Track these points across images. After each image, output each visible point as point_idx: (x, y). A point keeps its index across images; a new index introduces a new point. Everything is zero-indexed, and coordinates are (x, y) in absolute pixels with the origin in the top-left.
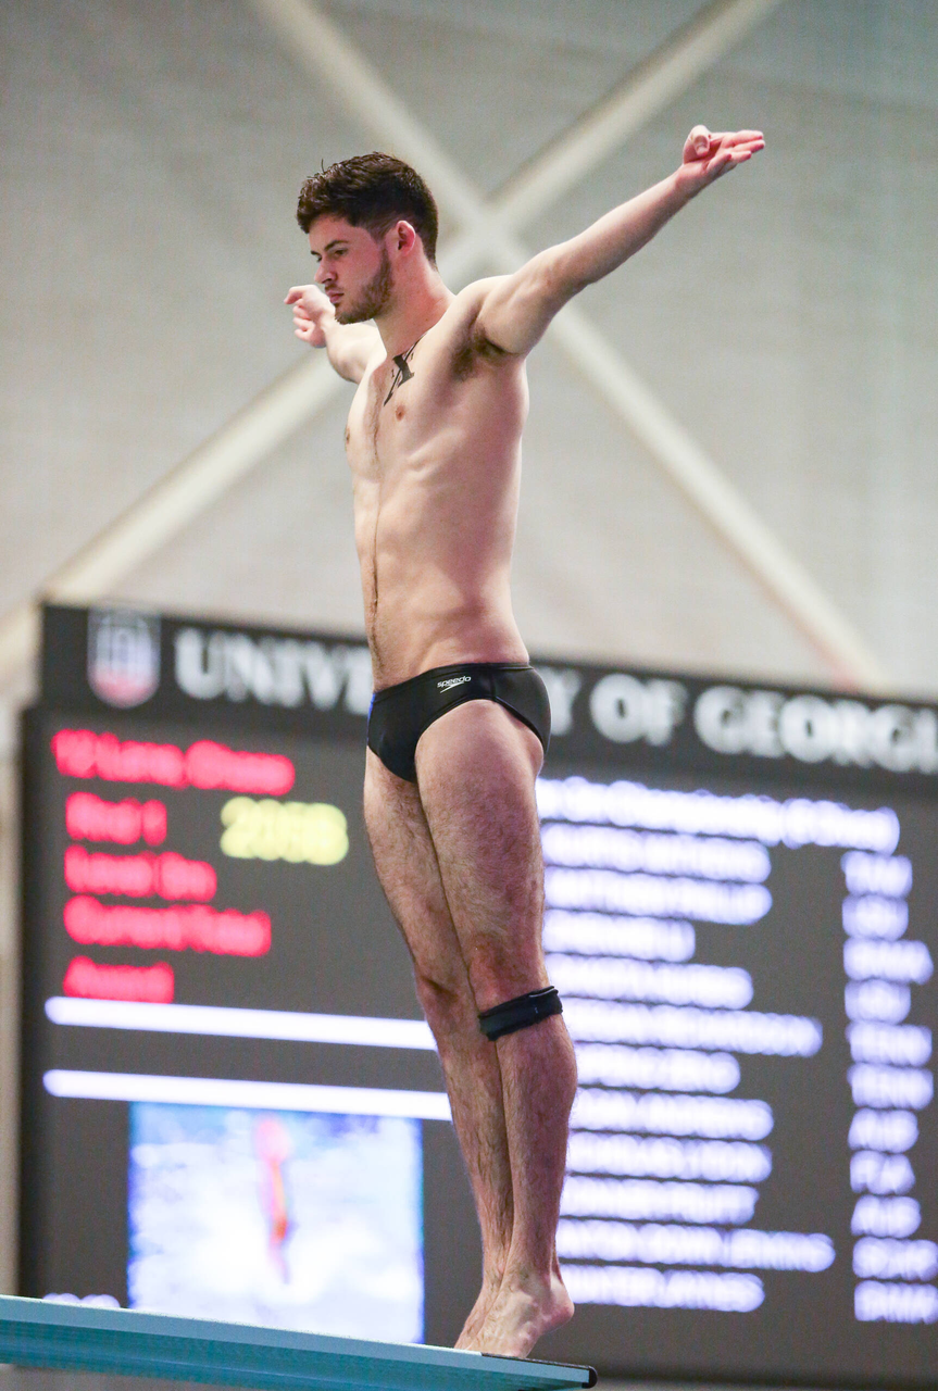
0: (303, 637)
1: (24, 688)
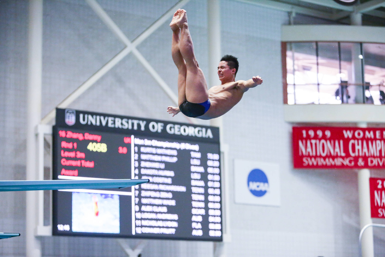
0: (100, 115)
1: (54, 123)
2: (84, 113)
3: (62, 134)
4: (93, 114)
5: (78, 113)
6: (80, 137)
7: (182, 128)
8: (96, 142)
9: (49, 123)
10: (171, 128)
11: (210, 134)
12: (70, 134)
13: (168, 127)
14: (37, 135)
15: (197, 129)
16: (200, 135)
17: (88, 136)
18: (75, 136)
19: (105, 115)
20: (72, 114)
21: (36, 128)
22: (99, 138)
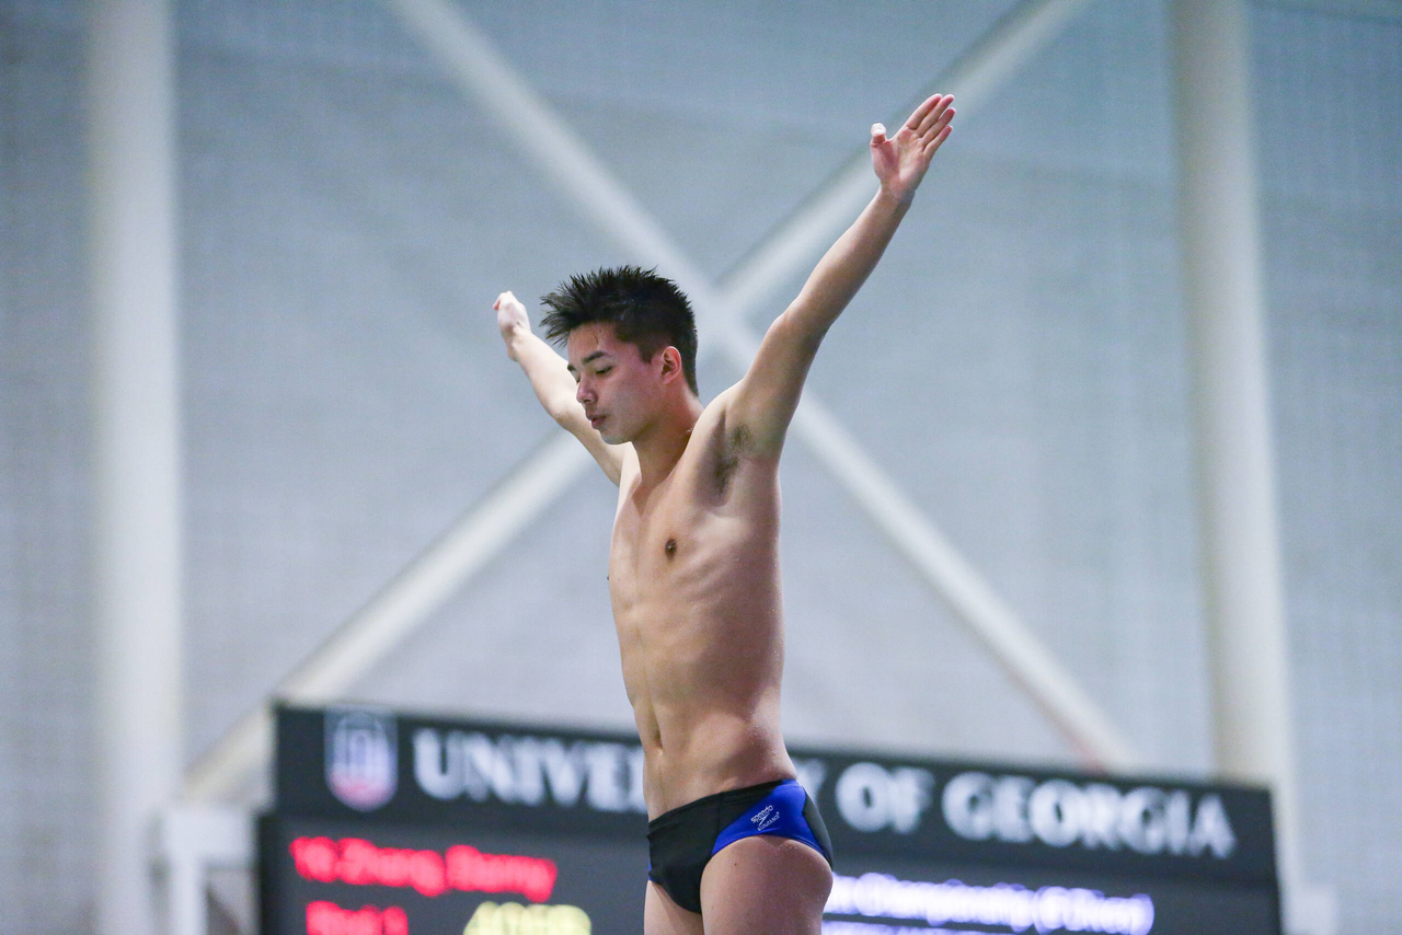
0: (542, 733)
1: (261, 794)
2: (448, 727)
3: (315, 857)
4: (497, 732)
5: (404, 730)
6: (420, 870)
7: (1044, 799)
8: (523, 897)
9: (230, 799)
10: (974, 802)
11: (1214, 830)
12: (362, 860)
13: (958, 794)
14: (159, 874)
15: (1136, 803)
16: (1154, 838)
17: (471, 868)
18: (394, 867)
19: (572, 738)
20: (364, 734)
21: (155, 830)
22: (535, 876)
